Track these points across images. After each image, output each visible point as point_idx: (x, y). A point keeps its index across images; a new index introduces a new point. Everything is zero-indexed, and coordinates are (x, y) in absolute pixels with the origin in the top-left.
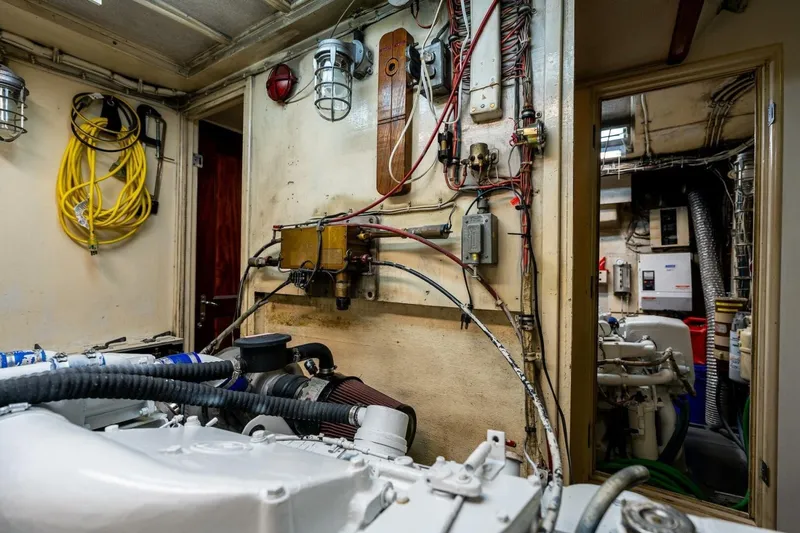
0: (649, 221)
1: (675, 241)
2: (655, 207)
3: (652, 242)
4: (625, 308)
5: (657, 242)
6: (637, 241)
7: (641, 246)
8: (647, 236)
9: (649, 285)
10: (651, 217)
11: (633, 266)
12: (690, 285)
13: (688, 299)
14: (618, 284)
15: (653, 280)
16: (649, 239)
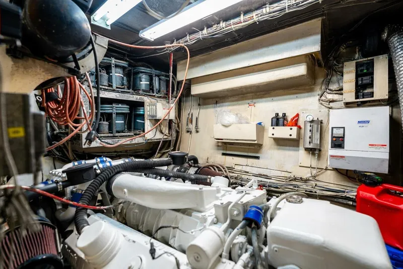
0: (342, 76)
1: (372, 94)
2: (350, 59)
3: (345, 96)
4: (314, 163)
5: (350, 97)
6: (330, 97)
7: (333, 101)
8: (340, 91)
9: (338, 143)
10: (345, 70)
11: (325, 122)
12: (387, 143)
13: (383, 160)
14: (308, 140)
15: (343, 137)
16: (342, 94)
